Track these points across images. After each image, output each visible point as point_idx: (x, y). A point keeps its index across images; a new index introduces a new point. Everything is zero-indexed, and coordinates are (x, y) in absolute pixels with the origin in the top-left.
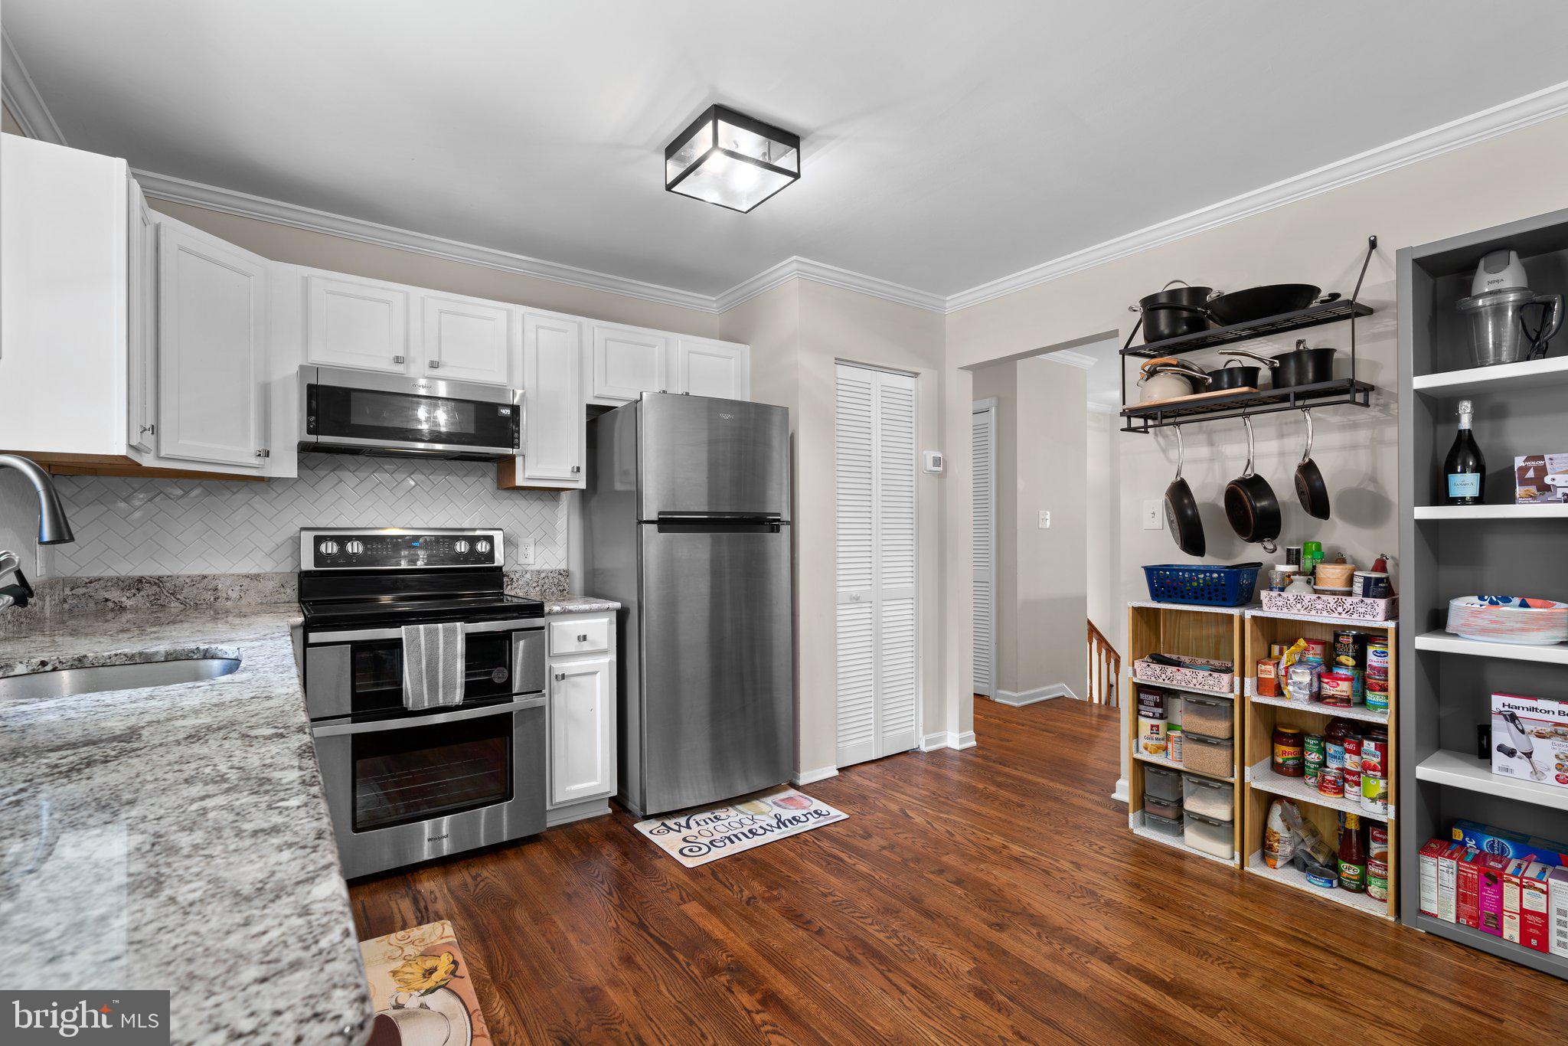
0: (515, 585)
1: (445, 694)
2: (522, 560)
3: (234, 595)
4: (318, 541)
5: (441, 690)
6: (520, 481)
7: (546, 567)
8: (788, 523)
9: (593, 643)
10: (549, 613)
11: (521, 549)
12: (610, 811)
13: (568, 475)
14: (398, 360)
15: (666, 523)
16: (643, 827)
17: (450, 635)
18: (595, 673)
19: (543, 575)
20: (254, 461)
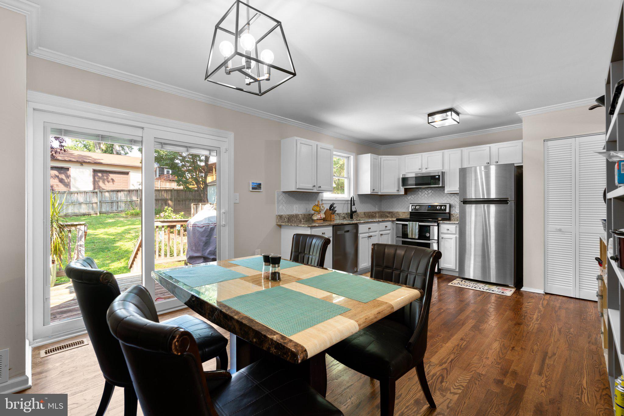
1: (415, 236)
2: (457, 211)
4: (412, 206)
6: (446, 192)
9: (451, 231)
11: (457, 208)
12: (458, 276)
13: (457, 189)
14: (420, 169)
15: (465, 202)
17: (416, 224)
18: (452, 239)
20: (397, 192)
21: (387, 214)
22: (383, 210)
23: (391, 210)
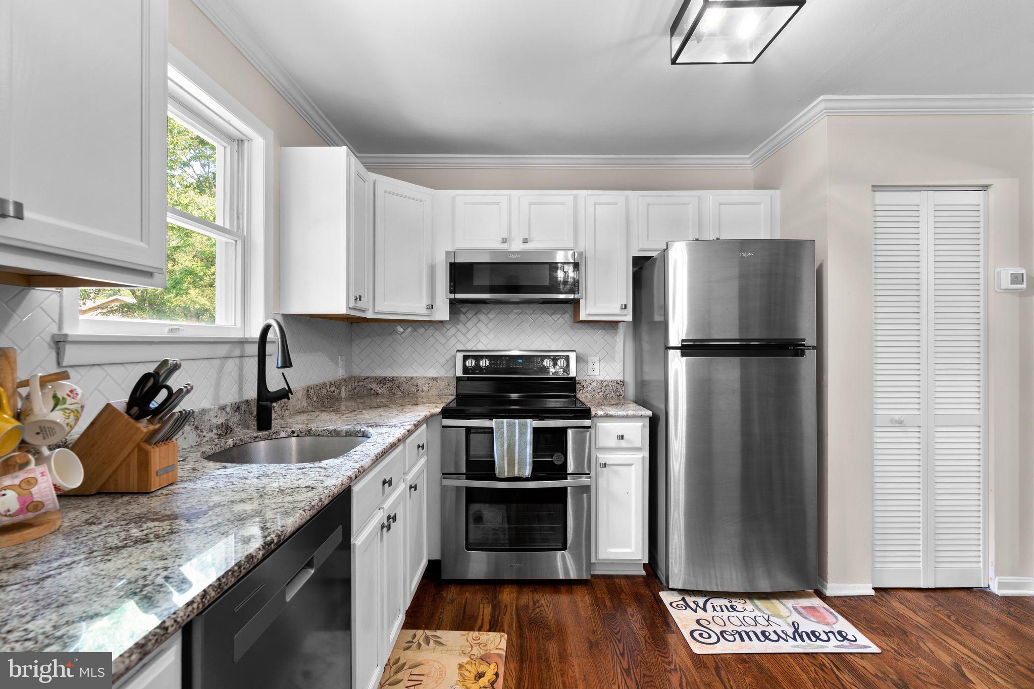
0: (585, 390)
1: (519, 468)
2: (590, 373)
3: (425, 389)
4: (466, 358)
5: (516, 466)
6: (583, 317)
7: (608, 378)
8: (814, 348)
9: (629, 441)
10: (595, 416)
11: (590, 365)
12: (644, 573)
13: (618, 311)
14: (504, 241)
15: (687, 349)
16: (666, 597)
17: (523, 427)
18: (631, 465)
19: (605, 384)
20: (425, 312)
21: (374, 386)
22: (357, 372)
23: (388, 373)
